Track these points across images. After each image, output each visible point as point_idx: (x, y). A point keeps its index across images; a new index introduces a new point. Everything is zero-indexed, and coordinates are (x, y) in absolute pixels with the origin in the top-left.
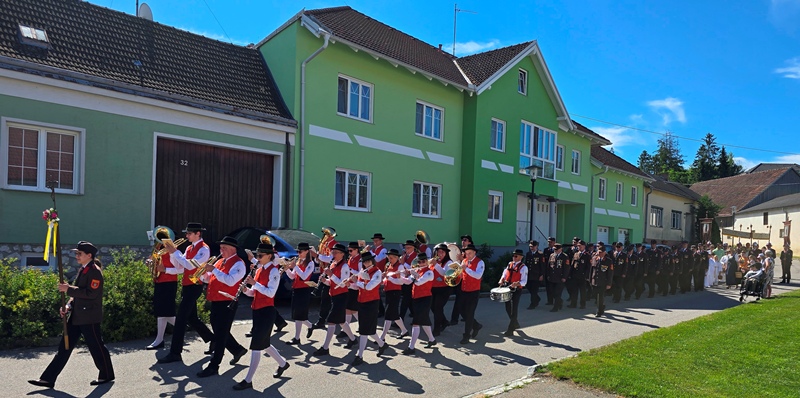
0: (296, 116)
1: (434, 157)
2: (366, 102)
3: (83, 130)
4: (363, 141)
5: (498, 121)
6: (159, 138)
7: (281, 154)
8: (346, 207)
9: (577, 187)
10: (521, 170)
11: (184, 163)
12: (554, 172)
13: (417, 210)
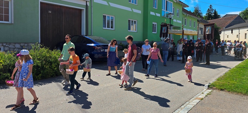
1: (135, 11)
4: (112, 5)
6: (41, 3)
7: (84, 9)
8: (107, 28)
9: (179, 21)
10: (163, 15)
11: (50, 12)
12: (172, 16)
13: (129, 29)
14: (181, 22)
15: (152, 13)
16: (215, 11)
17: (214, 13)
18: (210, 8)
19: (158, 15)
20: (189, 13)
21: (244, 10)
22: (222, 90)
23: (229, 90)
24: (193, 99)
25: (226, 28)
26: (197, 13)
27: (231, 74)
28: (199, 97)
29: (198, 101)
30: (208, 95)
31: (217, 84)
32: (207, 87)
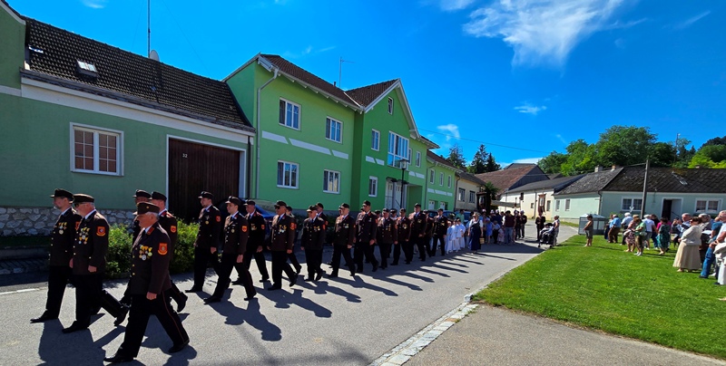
0: (254, 126)
1: (337, 154)
2: (296, 116)
3: (122, 133)
4: (295, 143)
5: (376, 131)
6: (170, 139)
7: (245, 150)
8: (284, 186)
9: (418, 175)
10: (389, 163)
11: (185, 156)
12: (406, 165)
13: (326, 188)
14: (423, 177)
15: (369, 159)
16: (490, 156)
17: (488, 161)
18: (482, 150)
19: (381, 162)
20: (441, 159)
21: (548, 155)
22: (496, 305)
23: (510, 306)
24: (441, 319)
25: (510, 189)
26: (454, 161)
27: (516, 277)
28: (453, 317)
29: (450, 324)
30: (469, 315)
31: (489, 294)
32: (469, 300)
